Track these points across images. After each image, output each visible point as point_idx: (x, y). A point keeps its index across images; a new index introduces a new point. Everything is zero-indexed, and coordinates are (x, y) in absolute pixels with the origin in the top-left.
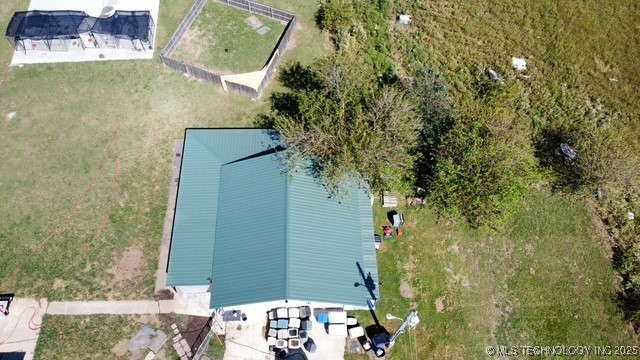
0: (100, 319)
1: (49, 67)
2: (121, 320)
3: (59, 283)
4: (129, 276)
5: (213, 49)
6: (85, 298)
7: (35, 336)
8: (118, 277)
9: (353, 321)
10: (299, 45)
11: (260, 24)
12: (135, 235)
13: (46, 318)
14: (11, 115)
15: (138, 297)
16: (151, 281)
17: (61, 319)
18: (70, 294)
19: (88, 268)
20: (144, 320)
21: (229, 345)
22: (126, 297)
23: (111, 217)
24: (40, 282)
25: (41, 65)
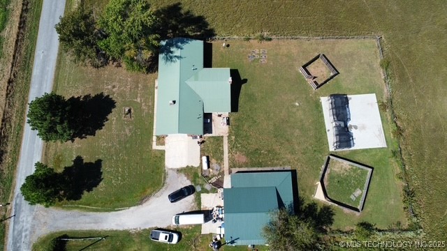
0: (222, 153)
1: (321, 111)
2: (222, 159)
3: (233, 137)
4: (236, 159)
5: (339, 176)
6: (229, 147)
7: (217, 135)
8: (236, 156)
9: (222, 236)
10: (346, 215)
11: (357, 196)
12: (251, 158)
13: (222, 137)
14: (297, 104)
15: (229, 163)
16: (235, 167)
17: (222, 141)
18: (230, 141)
19: (238, 145)
20: (222, 166)
21: (215, 194)
22: (229, 160)
23: (257, 149)
24: (233, 132)
25: (322, 108)
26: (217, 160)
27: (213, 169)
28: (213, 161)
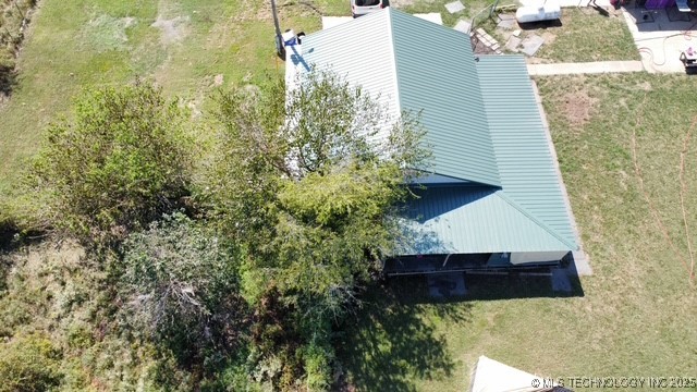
0: (581, 59)
2: (559, 57)
6: (609, 74)
8: (583, 94)
12: (585, 137)
13: (638, 58)
15: (552, 78)
16: (544, 92)
17: (622, 57)
26: (555, 46)
27: (521, 36)
28: (548, 36)
